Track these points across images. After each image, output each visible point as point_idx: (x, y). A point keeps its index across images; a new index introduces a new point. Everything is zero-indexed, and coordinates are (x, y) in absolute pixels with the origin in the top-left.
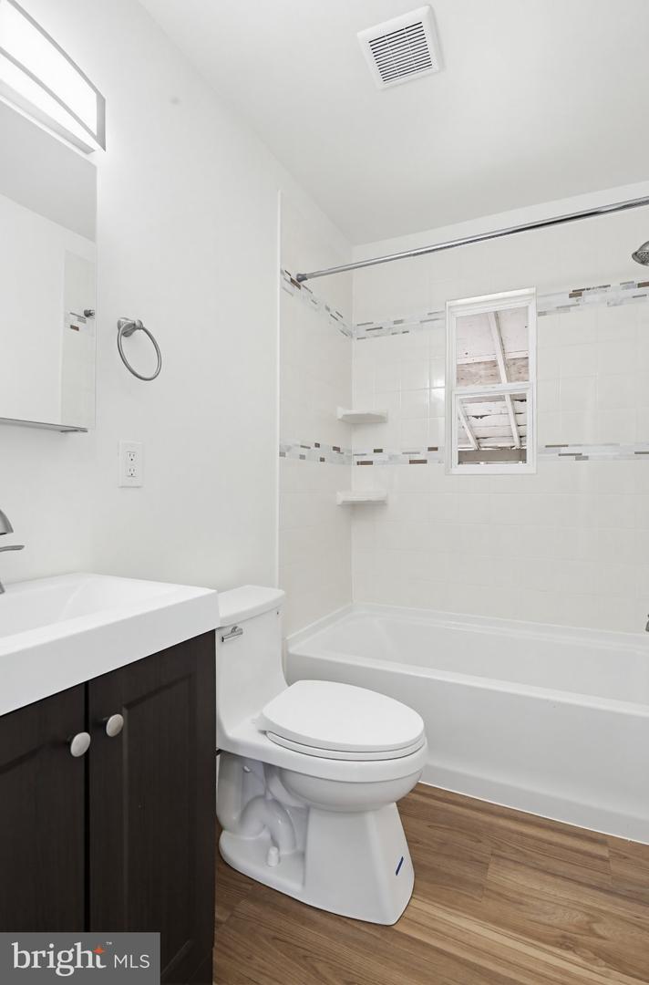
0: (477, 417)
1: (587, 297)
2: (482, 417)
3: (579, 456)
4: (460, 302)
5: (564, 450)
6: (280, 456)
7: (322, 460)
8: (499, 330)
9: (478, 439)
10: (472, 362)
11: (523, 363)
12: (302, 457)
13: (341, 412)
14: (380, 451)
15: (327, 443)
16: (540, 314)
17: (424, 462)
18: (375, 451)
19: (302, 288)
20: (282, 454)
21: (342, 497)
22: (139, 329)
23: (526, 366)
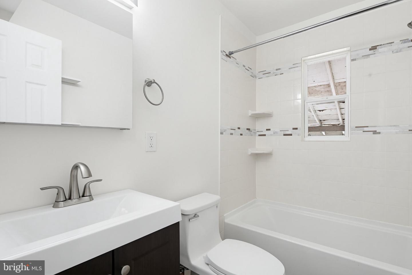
0: (320, 111)
1: (379, 49)
2: (322, 111)
3: (375, 132)
4: (309, 57)
5: (366, 129)
6: (221, 134)
7: (241, 135)
8: (331, 69)
9: (320, 121)
10: (317, 85)
11: (344, 84)
12: (232, 134)
13: (250, 113)
14: (269, 130)
15: (244, 127)
16: (353, 60)
17: (291, 135)
18: (267, 130)
19: (231, 57)
20: (222, 133)
21: (251, 151)
22: (154, 83)
23: (345, 86)
